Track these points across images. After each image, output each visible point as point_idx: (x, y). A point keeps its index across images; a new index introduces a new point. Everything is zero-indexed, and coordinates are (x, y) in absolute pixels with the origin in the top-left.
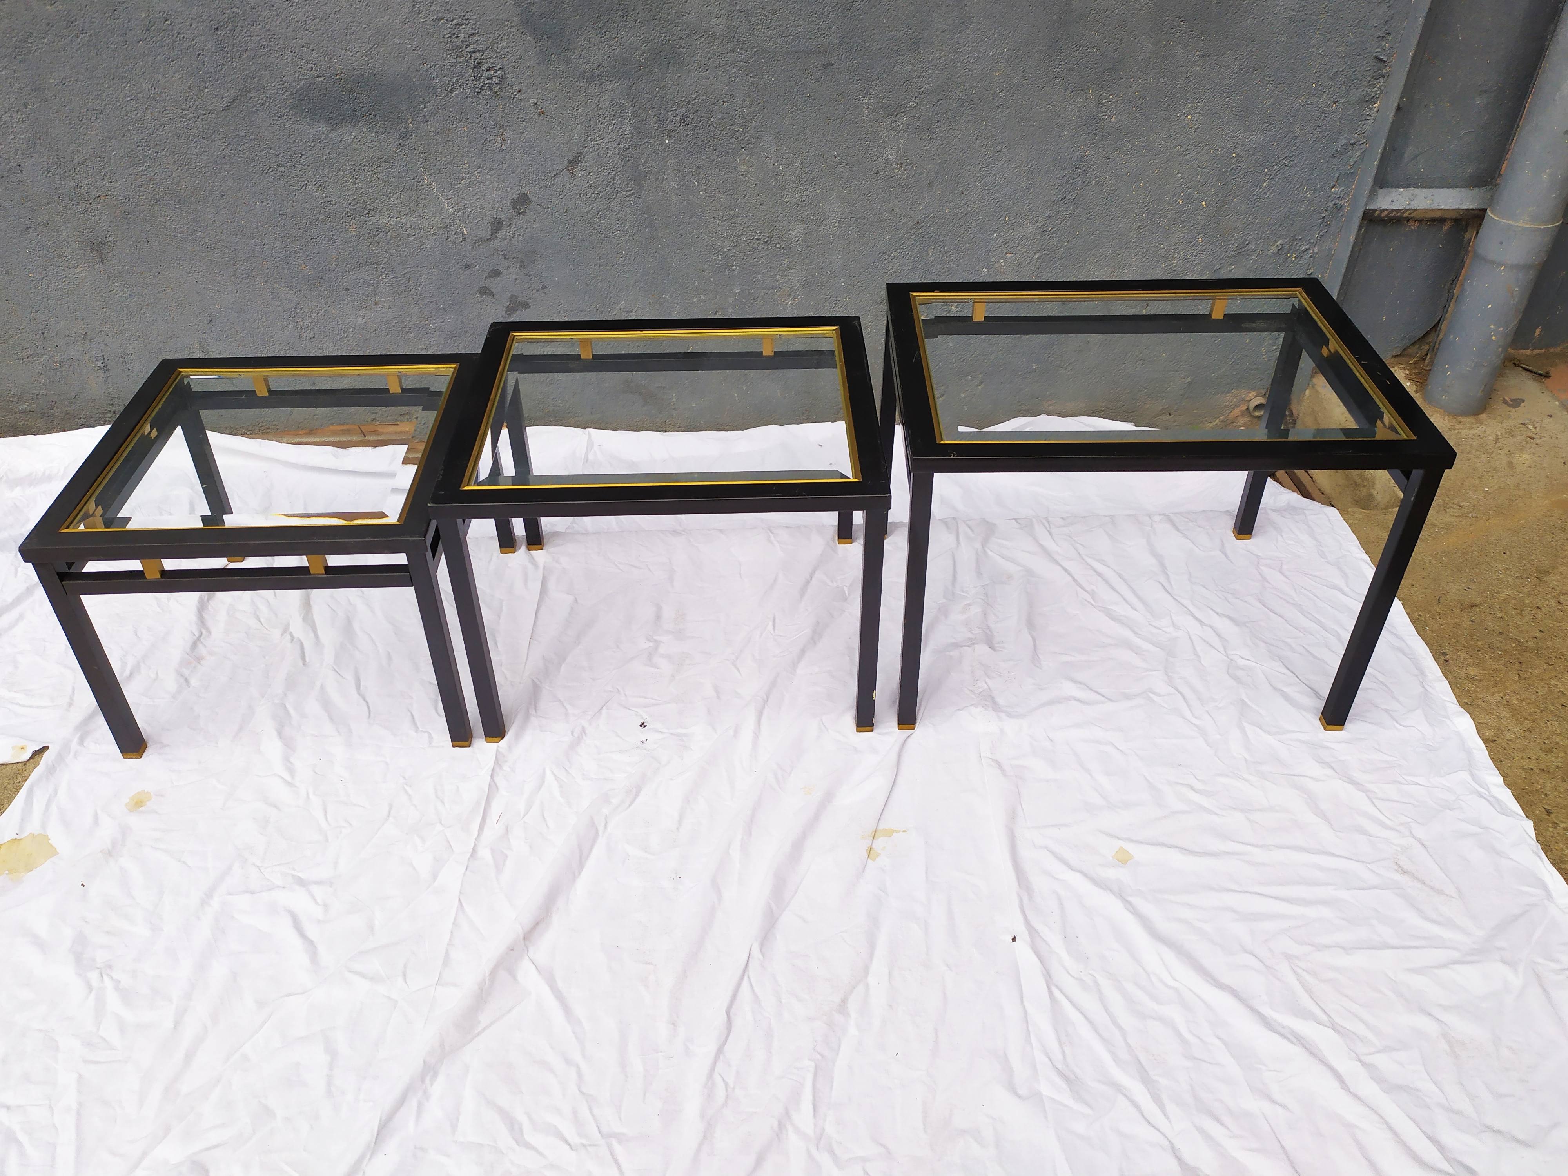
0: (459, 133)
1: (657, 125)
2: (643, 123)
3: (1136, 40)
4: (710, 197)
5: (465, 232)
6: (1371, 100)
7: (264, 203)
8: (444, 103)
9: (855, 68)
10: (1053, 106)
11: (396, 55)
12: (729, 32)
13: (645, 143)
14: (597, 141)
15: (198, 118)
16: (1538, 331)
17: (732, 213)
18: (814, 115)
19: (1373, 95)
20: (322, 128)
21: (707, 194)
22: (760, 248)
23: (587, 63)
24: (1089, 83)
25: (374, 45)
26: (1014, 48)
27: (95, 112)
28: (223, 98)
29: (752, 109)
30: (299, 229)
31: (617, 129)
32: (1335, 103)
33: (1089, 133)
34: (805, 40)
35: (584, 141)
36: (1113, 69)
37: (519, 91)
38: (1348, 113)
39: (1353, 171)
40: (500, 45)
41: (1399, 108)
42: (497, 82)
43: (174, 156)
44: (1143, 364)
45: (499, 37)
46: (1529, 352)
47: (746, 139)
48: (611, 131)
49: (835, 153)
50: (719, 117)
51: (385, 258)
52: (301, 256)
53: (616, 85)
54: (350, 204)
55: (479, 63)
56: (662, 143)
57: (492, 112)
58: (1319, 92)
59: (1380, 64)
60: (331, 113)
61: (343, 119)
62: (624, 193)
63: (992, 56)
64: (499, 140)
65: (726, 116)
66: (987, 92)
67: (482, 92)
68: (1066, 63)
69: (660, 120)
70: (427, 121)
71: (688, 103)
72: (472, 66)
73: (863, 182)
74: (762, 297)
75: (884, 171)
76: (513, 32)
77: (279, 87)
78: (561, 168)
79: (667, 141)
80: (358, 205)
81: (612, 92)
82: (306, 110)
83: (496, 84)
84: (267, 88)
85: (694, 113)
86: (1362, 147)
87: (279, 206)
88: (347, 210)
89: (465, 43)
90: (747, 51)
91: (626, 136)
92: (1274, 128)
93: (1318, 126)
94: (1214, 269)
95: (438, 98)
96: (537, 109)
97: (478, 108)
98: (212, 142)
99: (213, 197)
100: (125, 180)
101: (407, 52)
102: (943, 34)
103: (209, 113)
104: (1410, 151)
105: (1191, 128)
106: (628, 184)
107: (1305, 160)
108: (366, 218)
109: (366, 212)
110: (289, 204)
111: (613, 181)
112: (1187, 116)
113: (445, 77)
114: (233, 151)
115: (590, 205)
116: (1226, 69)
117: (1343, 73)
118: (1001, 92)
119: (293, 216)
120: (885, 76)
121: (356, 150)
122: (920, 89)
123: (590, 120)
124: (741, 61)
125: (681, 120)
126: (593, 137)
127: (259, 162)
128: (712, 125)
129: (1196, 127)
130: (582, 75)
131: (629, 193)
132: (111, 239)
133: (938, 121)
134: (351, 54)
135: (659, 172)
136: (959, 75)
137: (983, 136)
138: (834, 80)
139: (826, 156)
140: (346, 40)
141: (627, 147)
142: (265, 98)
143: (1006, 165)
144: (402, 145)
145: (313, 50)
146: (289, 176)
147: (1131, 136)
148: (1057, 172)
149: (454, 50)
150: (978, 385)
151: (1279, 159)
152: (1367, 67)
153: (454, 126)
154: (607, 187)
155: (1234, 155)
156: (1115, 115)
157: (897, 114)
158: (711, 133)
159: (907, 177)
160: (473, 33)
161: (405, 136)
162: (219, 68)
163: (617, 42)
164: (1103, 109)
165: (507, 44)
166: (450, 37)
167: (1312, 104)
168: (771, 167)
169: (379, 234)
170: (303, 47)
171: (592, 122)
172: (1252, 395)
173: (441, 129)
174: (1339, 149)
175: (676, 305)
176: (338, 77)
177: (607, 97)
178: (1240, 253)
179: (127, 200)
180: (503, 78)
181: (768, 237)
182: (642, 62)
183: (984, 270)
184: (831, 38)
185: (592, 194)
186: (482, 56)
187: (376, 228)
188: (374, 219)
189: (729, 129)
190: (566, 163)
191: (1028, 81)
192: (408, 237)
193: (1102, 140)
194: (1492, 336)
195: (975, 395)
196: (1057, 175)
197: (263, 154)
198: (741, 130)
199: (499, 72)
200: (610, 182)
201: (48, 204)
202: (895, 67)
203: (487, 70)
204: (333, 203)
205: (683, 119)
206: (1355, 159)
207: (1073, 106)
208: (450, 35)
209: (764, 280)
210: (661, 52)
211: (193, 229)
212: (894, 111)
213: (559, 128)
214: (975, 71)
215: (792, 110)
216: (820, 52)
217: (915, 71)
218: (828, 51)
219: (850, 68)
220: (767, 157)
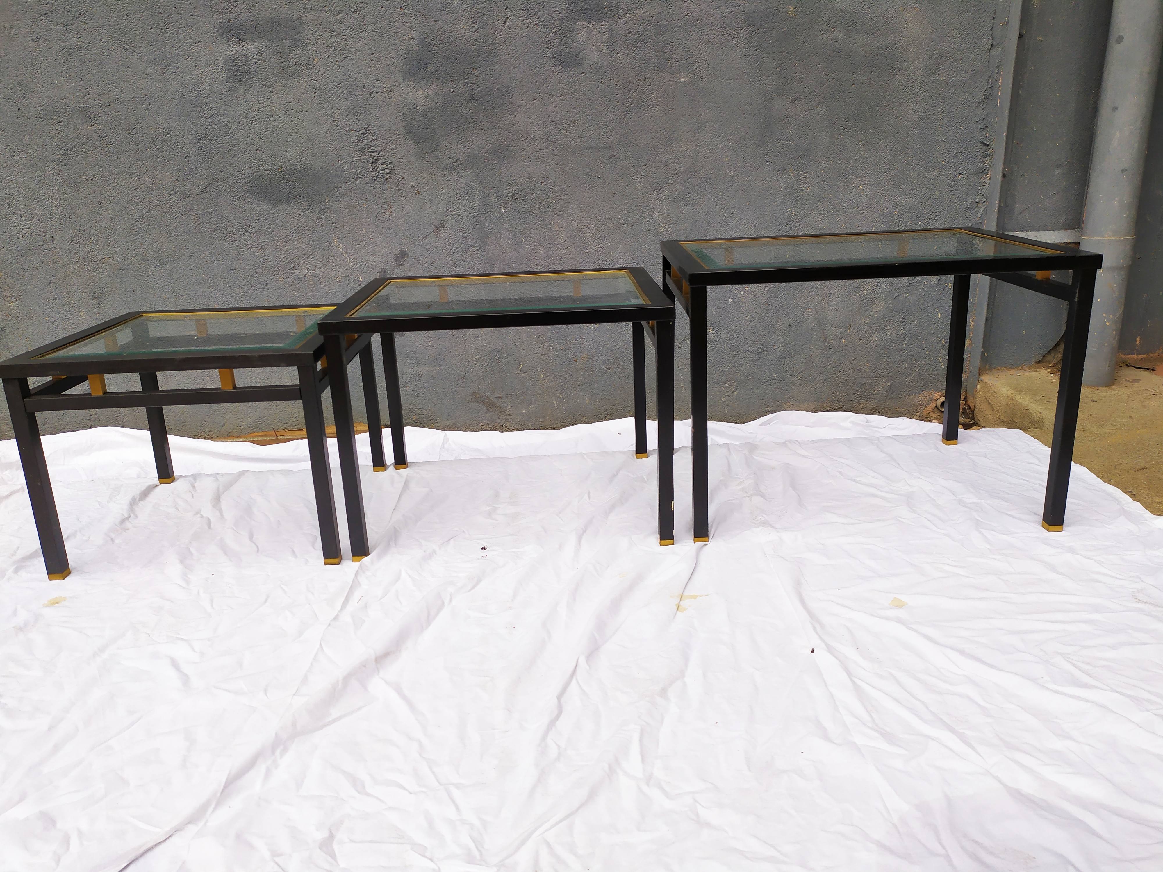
0: (360, 208)
1: (496, 200)
2: (487, 198)
3: (818, 135)
4: (534, 250)
5: (361, 280)
6: (984, 172)
7: (220, 262)
8: (351, 187)
9: (630, 158)
10: (766, 181)
11: (320, 155)
12: (544, 135)
13: (489, 212)
14: (455, 211)
15: (180, 200)
16: (1138, 340)
17: (549, 261)
18: (604, 190)
19: (984, 168)
20: (266, 206)
21: (532, 248)
23: (449, 158)
24: (789, 165)
25: (306, 148)
26: (736, 142)
27: (110, 198)
28: (199, 186)
29: (562, 187)
30: (243, 280)
31: (469, 203)
32: (960, 174)
33: (793, 199)
34: (595, 140)
35: (446, 212)
36: (804, 155)
37: (403, 178)
38: (970, 181)
39: (981, 221)
40: (391, 147)
41: (1004, 176)
42: (388, 172)
43: (160, 228)
44: (853, 372)
45: (390, 142)
46: (1135, 356)
47: (558, 208)
48: (465, 205)
49: (620, 217)
50: (539, 193)
51: (303, 300)
52: (243, 300)
53: (469, 172)
54: (281, 261)
55: (376, 160)
56: (500, 212)
57: (383, 193)
58: (948, 167)
59: (985, 148)
60: (273, 195)
61: (281, 200)
62: (474, 248)
63: (722, 147)
64: (388, 213)
65: (544, 192)
66: (721, 172)
67: (378, 179)
68: (772, 152)
69: (499, 196)
70: (339, 201)
71: (518, 184)
72: (371, 162)
73: (640, 237)
75: (654, 229)
76: (400, 138)
77: (238, 178)
78: (429, 231)
79: (503, 211)
80: (286, 262)
81: (466, 178)
82: (256, 194)
83: (387, 173)
84: (231, 179)
85: (521, 191)
86: (984, 204)
87: (231, 263)
88: (278, 265)
89: (367, 146)
90: (557, 148)
91: (475, 208)
92: (921, 192)
93: (951, 191)
94: (895, 296)
95: (347, 184)
96: (414, 190)
97: (375, 190)
98: (188, 217)
99: (184, 257)
100: (124, 246)
101: (328, 153)
102: (688, 134)
103: (188, 197)
104: (1018, 207)
105: (863, 195)
106: (476, 242)
107: (947, 215)
108: (291, 271)
109: (292, 266)
110: (238, 262)
111: (466, 239)
112: (859, 186)
113: (352, 169)
114: (201, 224)
115: (450, 257)
116: (882, 153)
117: (961, 154)
118: (730, 172)
119: (240, 271)
120: (650, 162)
121: (288, 222)
122: (675, 171)
123: (450, 197)
124: (553, 154)
125: (513, 195)
126: (452, 209)
127: (219, 231)
128: (534, 198)
129: (866, 193)
130: (446, 167)
131: (477, 248)
132: (107, 289)
133: (689, 193)
134: (290, 155)
135: (497, 233)
136: (701, 161)
137: (721, 203)
138: (616, 166)
139: (613, 219)
140: (287, 145)
141: (476, 215)
142: (227, 186)
143: (738, 223)
144: (320, 217)
145: (263, 152)
146: (240, 241)
147: (822, 201)
148: (774, 227)
149: (359, 151)
150: (733, 392)
151: (928, 215)
152: (976, 149)
153: (357, 203)
154: (461, 244)
155: (896, 212)
156: (809, 187)
157: (661, 188)
158: (533, 204)
159: (670, 232)
160: (373, 139)
161: (323, 211)
162: (199, 165)
163: (469, 144)
164: (801, 183)
165: (395, 146)
166: (357, 142)
167: (944, 175)
168: (576, 228)
169: (300, 282)
170: (257, 150)
171: (452, 199)
172: (937, 395)
173: (348, 206)
174: (968, 206)
175: (510, 331)
176: (279, 170)
177: (463, 180)
178: (911, 283)
179: (123, 260)
180: (392, 169)
182: (486, 157)
183: (730, 300)
184: (613, 138)
185: (451, 249)
186: (378, 154)
187: (298, 278)
188: (297, 272)
189: (546, 201)
190: (433, 228)
191: (747, 164)
192: (320, 284)
193: (803, 204)
194: (1106, 322)
195: (732, 399)
196: (774, 229)
197: (223, 225)
198: (554, 202)
199: (389, 165)
200: (463, 241)
201: (68, 264)
202: (657, 156)
203: (382, 164)
204: (269, 260)
205: (514, 195)
206: (981, 213)
207: (780, 181)
208: (357, 141)
210: (499, 150)
211: (167, 281)
212: (658, 187)
213: (429, 203)
214: (711, 158)
215: (589, 187)
216: (606, 148)
217: (671, 159)
218: (611, 147)
219: (626, 158)
220: (572, 221)
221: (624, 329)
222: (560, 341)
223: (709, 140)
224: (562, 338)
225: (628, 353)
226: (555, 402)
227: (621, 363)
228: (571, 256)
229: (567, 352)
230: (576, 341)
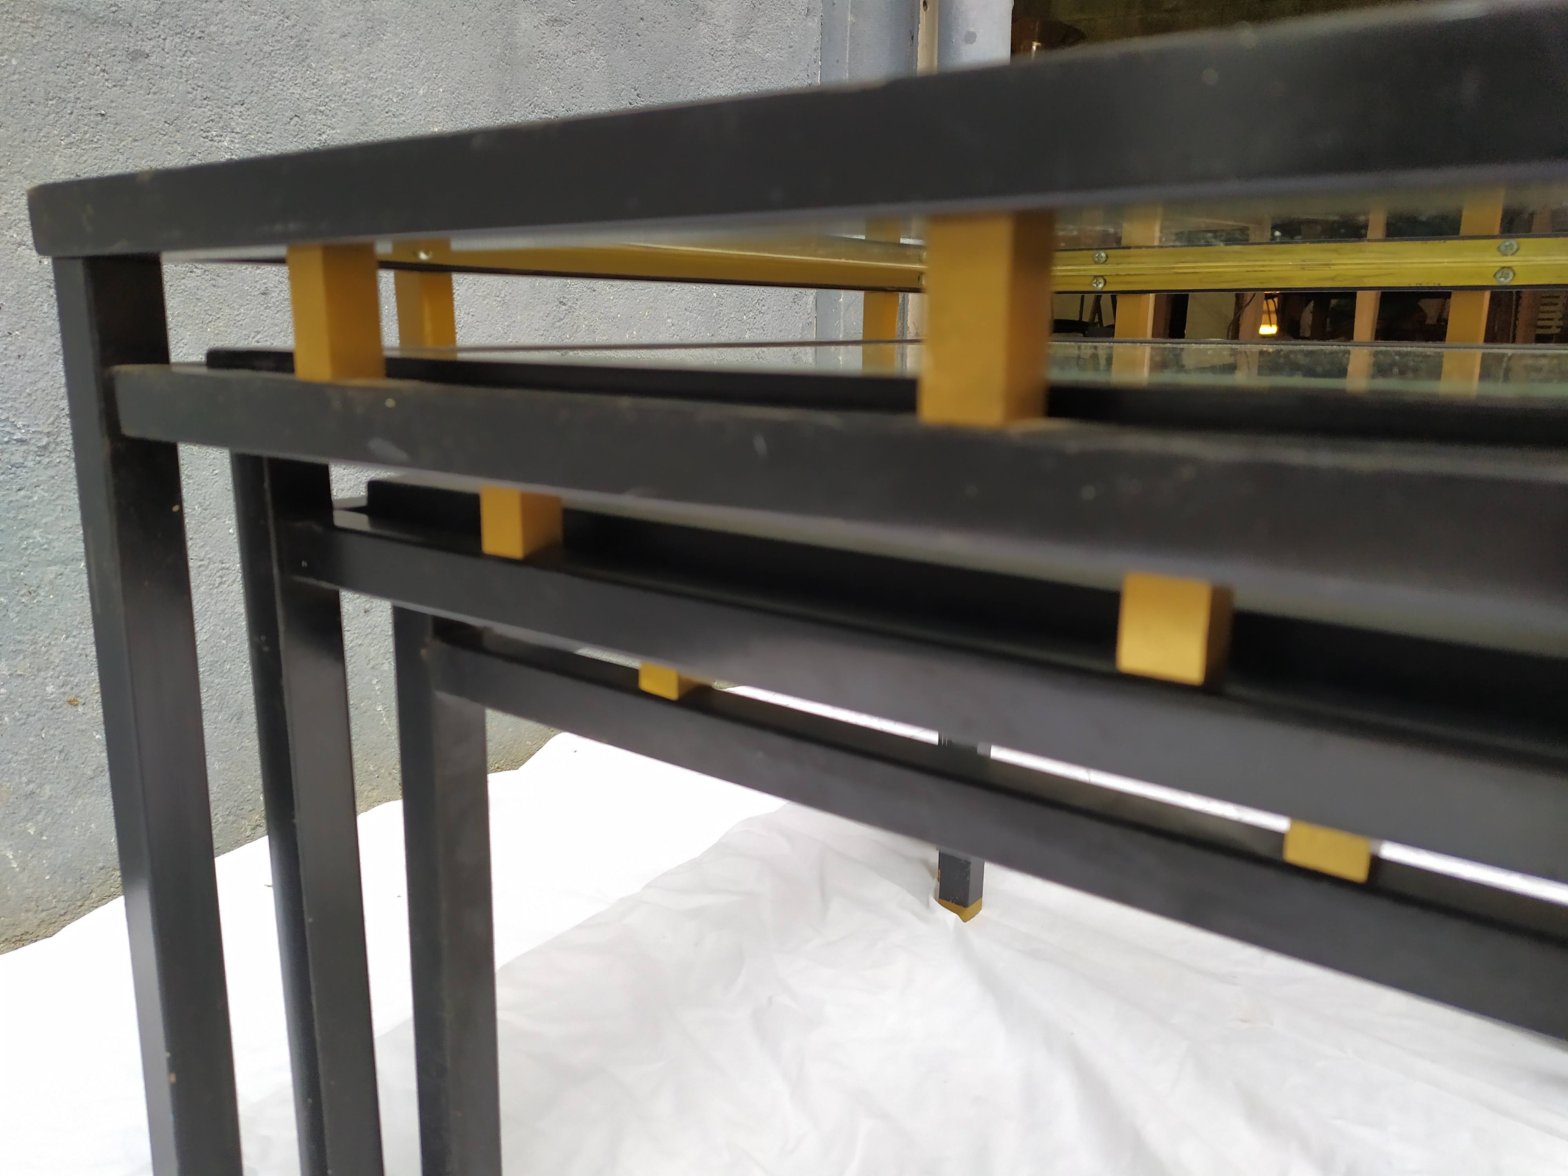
22: (31, 464)
26: (453, 90)
63: (424, 96)
73: (242, 310)
74: (51, 582)
102: (343, 40)
136: (379, 120)
138: (154, 89)
168: (34, 268)
181: (49, 434)
209: (49, 542)
214: (403, 118)
215: (68, 140)
216: (116, 23)
217: (307, 99)
218: (134, 24)
219: (184, 71)
220: (20, 245)
221: (218, 580)
222: (12, 648)
223: (394, 70)
224: (19, 638)
225: (234, 649)
226: (10, 855)
227: (217, 681)
228: (27, 363)
229: (39, 680)
230: (70, 640)
